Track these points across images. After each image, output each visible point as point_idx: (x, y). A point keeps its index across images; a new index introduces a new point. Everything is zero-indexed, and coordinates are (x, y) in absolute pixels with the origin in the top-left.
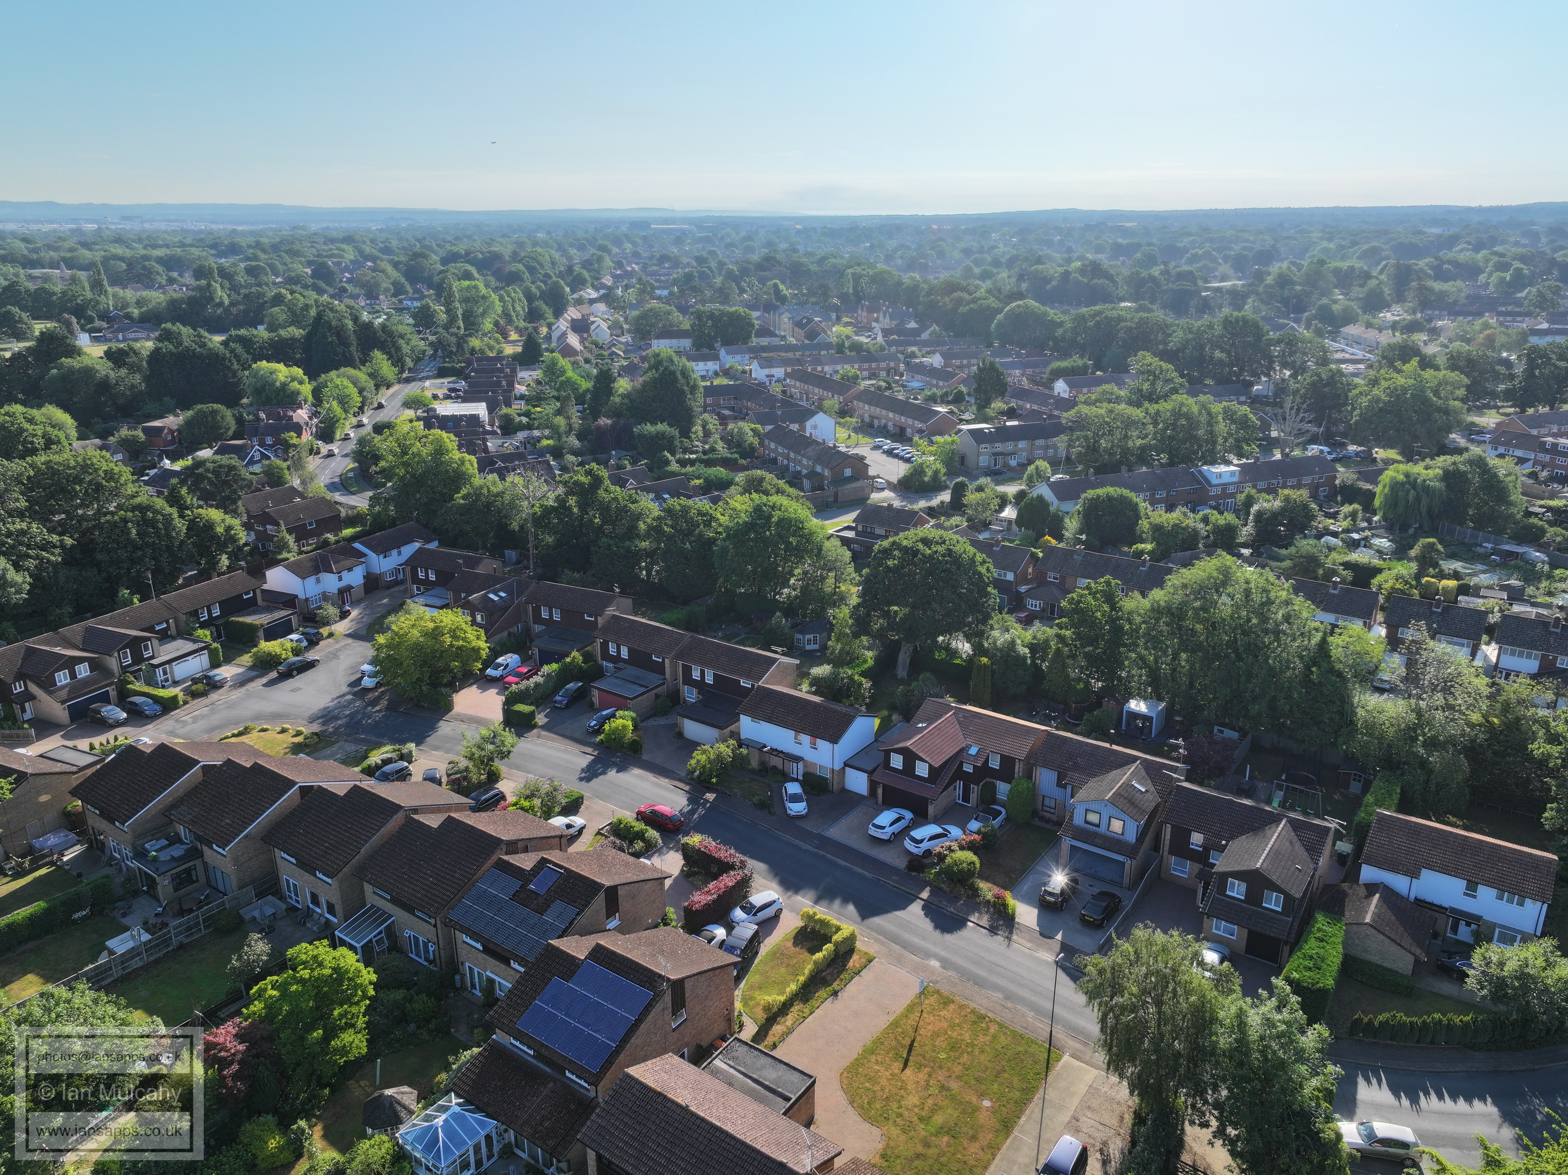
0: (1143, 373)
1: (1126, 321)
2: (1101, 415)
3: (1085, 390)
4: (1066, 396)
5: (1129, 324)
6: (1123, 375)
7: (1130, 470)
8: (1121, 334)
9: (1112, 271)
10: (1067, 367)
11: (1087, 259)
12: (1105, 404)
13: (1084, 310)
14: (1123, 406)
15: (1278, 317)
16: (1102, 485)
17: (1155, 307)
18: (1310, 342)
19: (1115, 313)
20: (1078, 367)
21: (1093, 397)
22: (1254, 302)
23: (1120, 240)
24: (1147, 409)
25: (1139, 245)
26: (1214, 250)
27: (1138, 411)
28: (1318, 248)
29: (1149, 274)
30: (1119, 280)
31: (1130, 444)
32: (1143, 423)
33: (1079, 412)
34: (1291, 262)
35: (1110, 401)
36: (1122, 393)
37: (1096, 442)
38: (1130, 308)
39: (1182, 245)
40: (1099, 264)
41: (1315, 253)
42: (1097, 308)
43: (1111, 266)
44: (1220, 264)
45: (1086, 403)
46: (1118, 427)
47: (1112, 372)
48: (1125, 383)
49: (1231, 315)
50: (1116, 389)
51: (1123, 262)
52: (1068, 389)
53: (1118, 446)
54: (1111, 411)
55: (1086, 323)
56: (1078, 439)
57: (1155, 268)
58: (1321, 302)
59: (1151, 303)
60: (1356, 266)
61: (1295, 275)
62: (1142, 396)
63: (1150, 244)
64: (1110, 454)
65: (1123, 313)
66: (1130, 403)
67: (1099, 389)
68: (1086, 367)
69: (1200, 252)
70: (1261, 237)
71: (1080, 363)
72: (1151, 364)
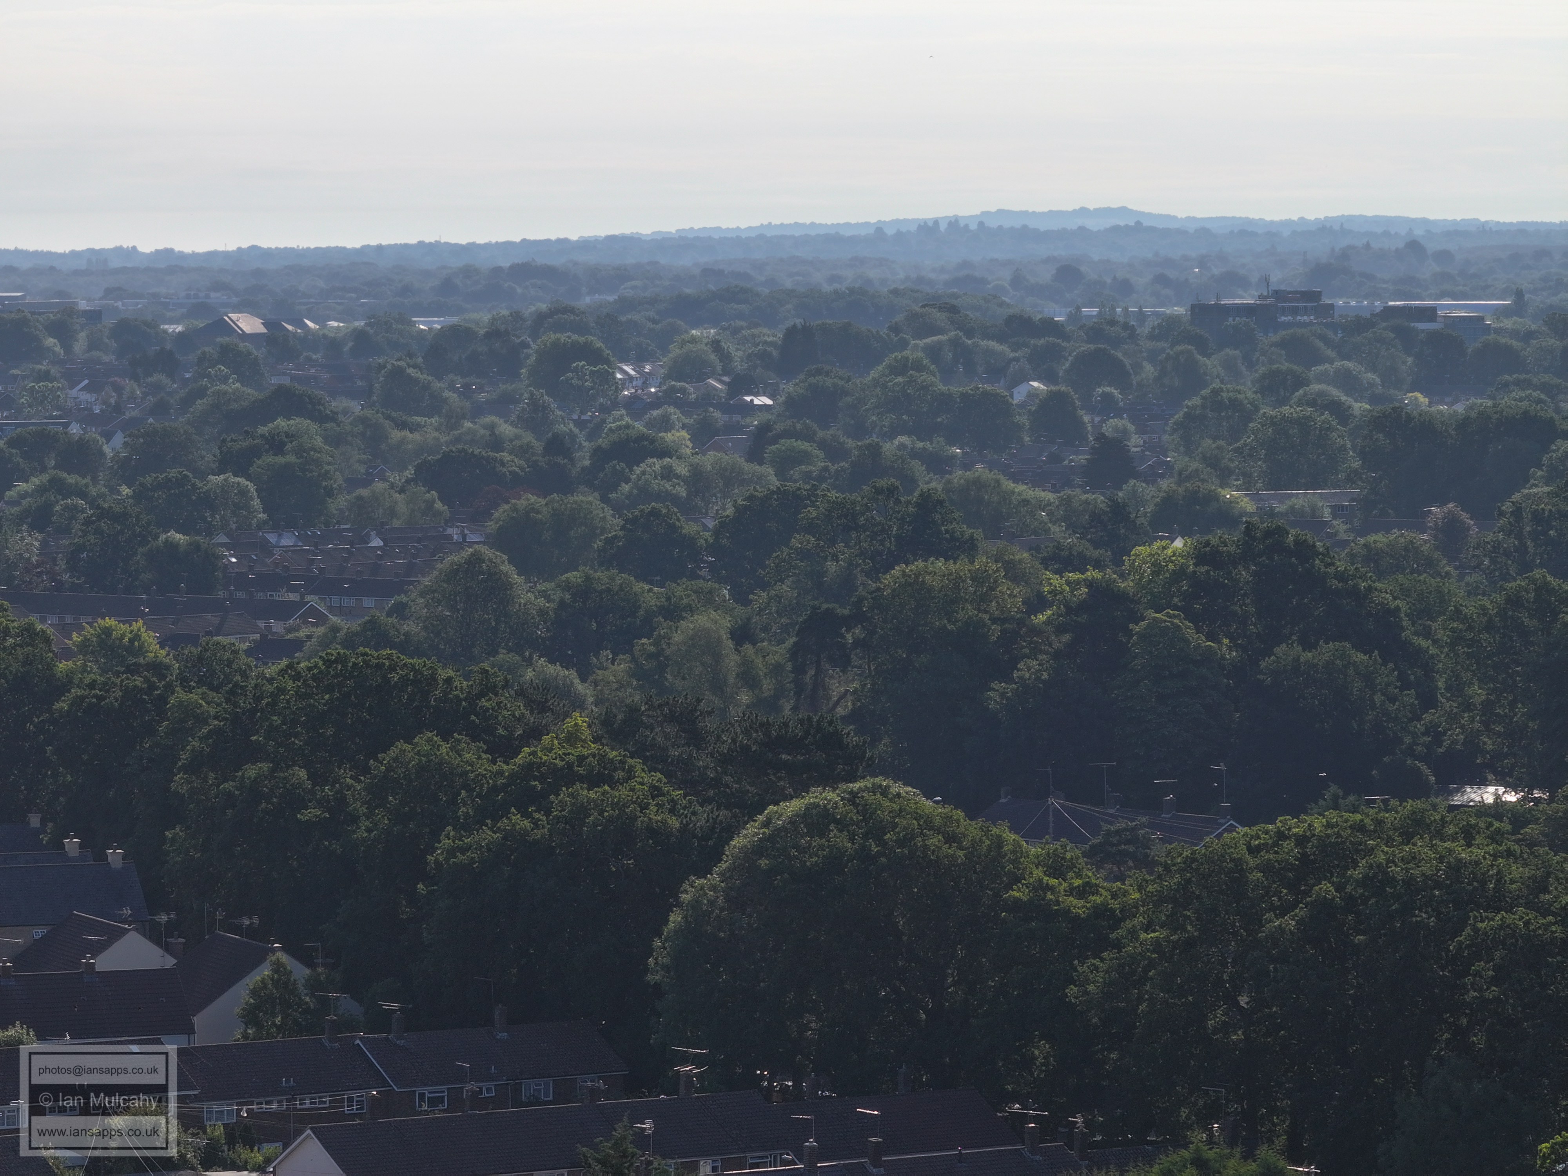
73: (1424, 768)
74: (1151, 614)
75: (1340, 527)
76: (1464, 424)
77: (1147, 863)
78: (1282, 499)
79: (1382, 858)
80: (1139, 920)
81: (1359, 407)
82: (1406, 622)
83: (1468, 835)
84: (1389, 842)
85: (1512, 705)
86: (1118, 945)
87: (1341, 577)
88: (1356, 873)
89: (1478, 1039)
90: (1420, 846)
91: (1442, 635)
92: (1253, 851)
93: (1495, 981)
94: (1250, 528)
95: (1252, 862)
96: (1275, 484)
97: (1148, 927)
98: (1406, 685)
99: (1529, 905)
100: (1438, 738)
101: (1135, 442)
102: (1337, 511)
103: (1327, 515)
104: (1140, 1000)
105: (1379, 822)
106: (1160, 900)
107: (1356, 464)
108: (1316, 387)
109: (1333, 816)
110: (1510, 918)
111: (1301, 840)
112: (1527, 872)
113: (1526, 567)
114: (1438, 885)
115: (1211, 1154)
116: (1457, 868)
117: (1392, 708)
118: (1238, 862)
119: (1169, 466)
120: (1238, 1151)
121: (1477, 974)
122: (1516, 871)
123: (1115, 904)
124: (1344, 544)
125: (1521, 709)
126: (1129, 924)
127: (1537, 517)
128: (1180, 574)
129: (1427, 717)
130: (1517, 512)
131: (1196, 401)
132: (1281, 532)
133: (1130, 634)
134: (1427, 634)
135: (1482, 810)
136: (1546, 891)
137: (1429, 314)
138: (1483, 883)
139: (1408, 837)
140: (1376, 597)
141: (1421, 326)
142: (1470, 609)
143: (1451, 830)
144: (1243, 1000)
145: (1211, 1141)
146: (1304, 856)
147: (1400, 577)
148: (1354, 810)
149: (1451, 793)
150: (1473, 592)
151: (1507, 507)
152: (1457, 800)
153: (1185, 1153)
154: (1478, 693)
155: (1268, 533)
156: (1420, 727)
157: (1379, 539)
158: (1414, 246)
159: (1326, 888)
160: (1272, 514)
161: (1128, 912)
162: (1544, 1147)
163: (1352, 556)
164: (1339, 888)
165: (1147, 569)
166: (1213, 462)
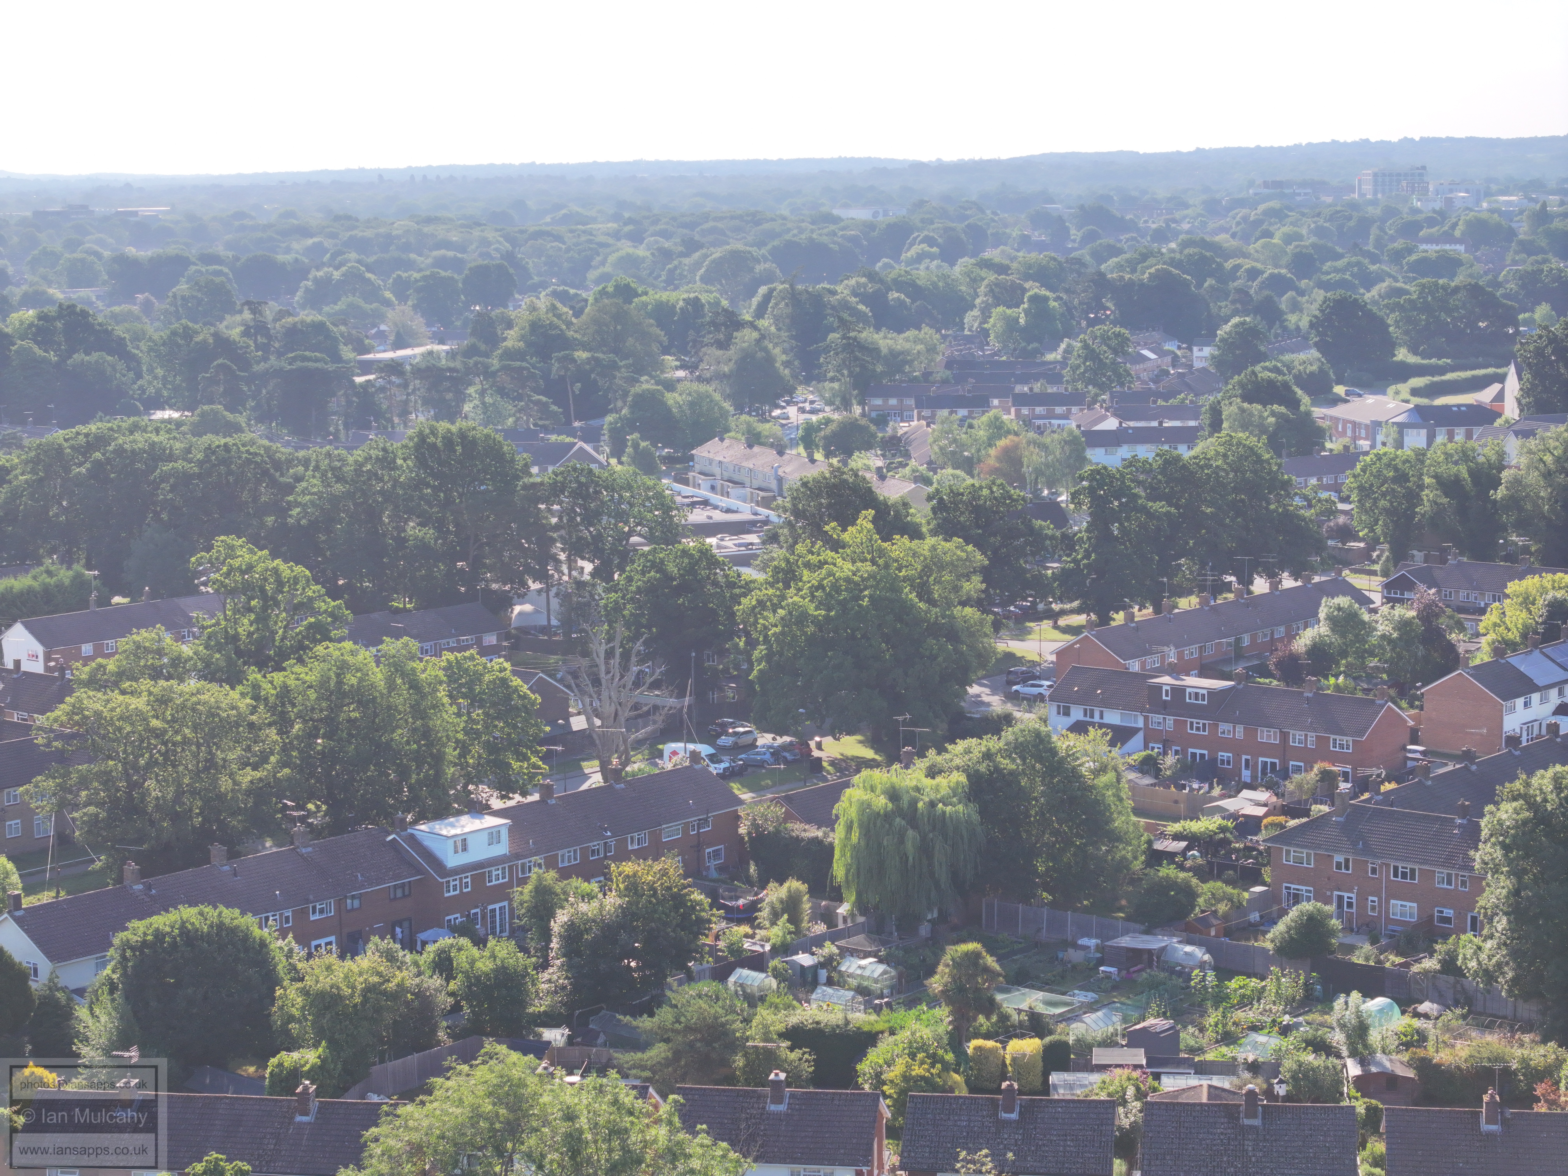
0: (232, 592)
1: (171, 458)
2: (138, 712)
3: (87, 649)
4: (37, 667)
5: (179, 465)
6: (184, 602)
7: (233, 855)
8: (164, 493)
9: (119, 331)
10: (30, 591)
11: (51, 301)
12: (146, 684)
13: (59, 435)
14: (192, 684)
15: (546, 429)
16: (165, 905)
17: (241, 420)
18: (629, 488)
19: (140, 440)
20: (59, 586)
21: (111, 666)
22: (482, 393)
23: (131, 251)
24: (256, 687)
25: (180, 263)
26: (369, 269)
27: (235, 695)
28: (612, 258)
29: (216, 335)
30: (141, 351)
31: (225, 784)
32: (251, 725)
33: (78, 709)
34: (555, 294)
35: (156, 674)
36: (186, 650)
37: (133, 786)
38: (179, 424)
39: (289, 258)
40: (84, 314)
41: (608, 269)
42: (93, 428)
43: (114, 316)
44: (387, 303)
45: (94, 683)
46: (186, 742)
47: (154, 595)
48: (189, 622)
49: (433, 432)
50: (168, 639)
51: (147, 307)
52: (39, 649)
53: (194, 793)
54: (163, 701)
55: (68, 470)
56: (84, 782)
57: (229, 319)
58: (637, 389)
59: (232, 409)
60: (704, 298)
61: (569, 324)
62: (239, 653)
63: (209, 259)
64: (176, 818)
65: (162, 438)
66: (209, 674)
67: (124, 643)
68: (80, 583)
69: (337, 275)
70: (476, 233)
71: (65, 575)
72: (250, 568)
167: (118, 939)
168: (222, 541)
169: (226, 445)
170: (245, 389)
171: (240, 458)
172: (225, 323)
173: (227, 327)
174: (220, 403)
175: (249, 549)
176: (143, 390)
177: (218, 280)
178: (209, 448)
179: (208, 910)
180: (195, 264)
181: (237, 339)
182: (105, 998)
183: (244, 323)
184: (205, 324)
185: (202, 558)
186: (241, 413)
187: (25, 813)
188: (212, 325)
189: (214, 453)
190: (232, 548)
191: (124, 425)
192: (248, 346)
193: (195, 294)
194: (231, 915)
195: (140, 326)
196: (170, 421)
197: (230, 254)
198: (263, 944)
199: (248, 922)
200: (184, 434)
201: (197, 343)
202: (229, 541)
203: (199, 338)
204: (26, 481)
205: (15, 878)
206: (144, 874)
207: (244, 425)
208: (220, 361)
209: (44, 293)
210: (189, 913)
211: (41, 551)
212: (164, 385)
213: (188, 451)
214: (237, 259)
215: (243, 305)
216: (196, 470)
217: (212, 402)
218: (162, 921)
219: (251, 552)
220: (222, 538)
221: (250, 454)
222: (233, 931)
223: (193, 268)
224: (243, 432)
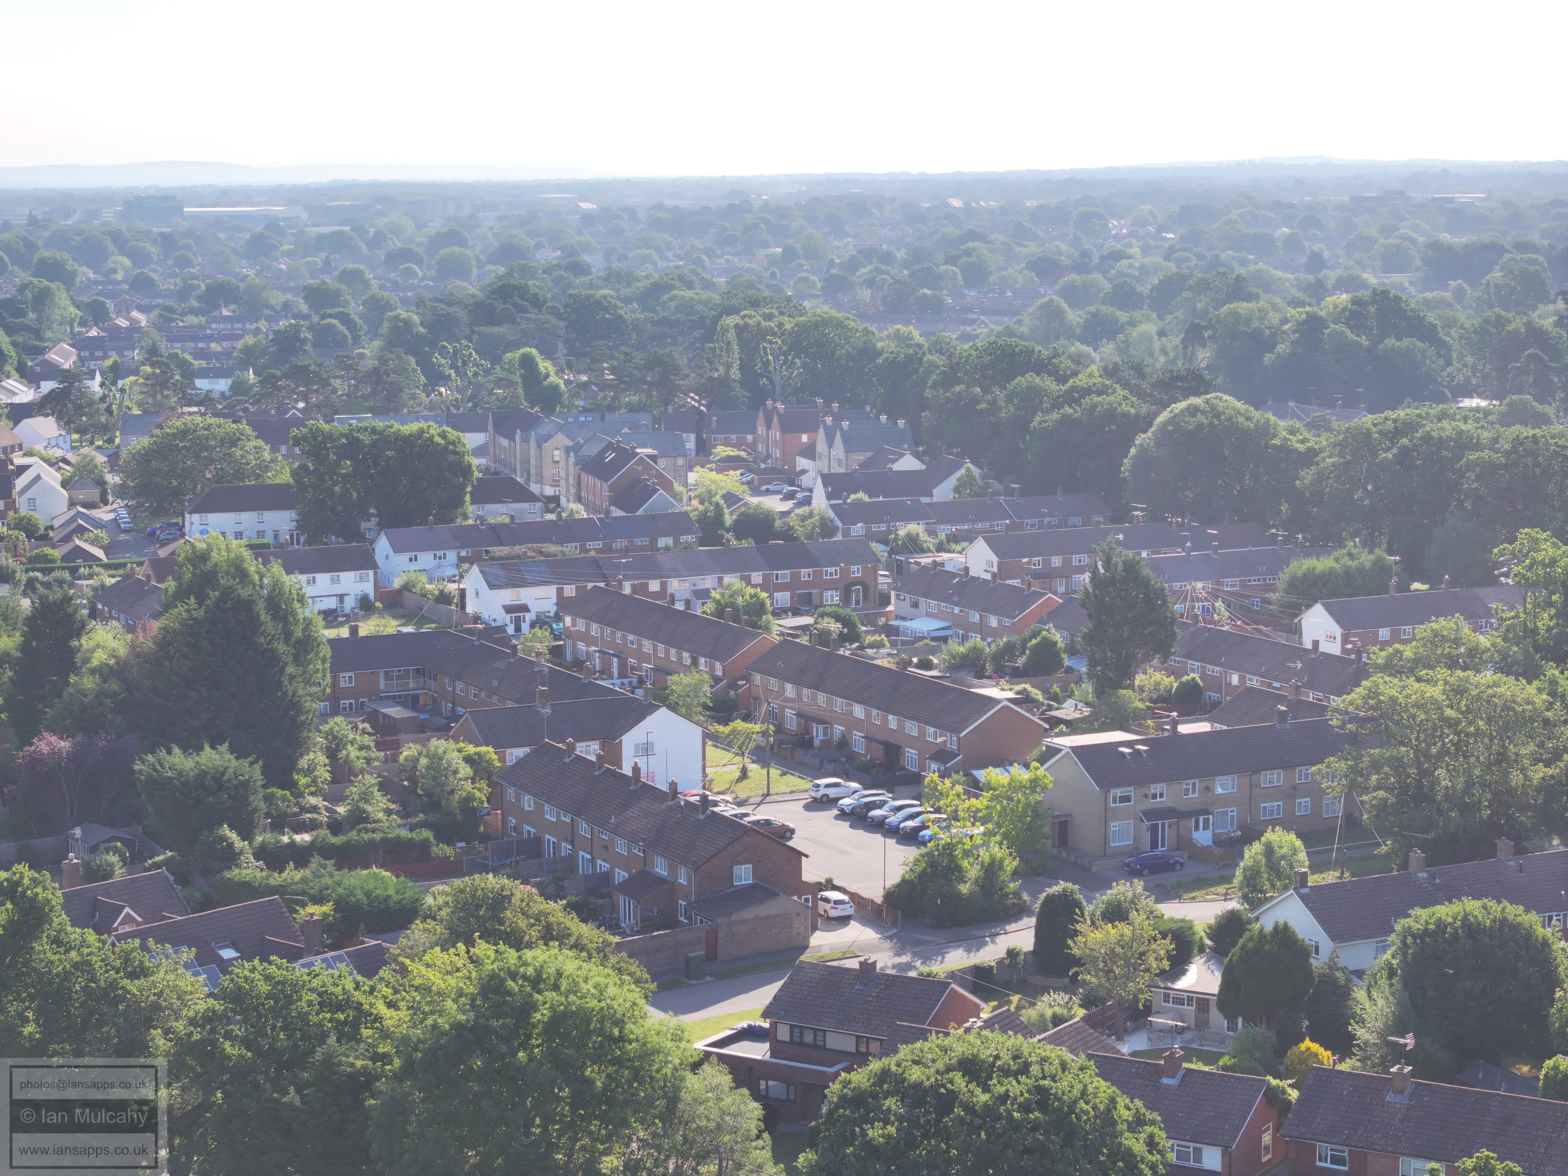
0: (1533, 585)
1: (1478, 447)
2: (1434, 701)
3: (1384, 633)
4: (1334, 649)
5: (1486, 454)
6: (1485, 592)
7: (1520, 851)
8: (1470, 481)
9: (1431, 317)
10: (1331, 572)
11: (1364, 285)
12: (1442, 673)
13: (1368, 420)
14: (1488, 676)
16: (1449, 895)
17: (1550, 411)
19: (1447, 428)
20: (1360, 570)
21: (1408, 652)
23: (1446, 237)
24: (1553, 683)
25: (1495, 250)
27: (1531, 689)
29: (1529, 325)
30: (1451, 339)
31: (1516, 778)
32: (1546, 721)
33: (1373, 693)
35: (1452, 664)
36: (1484, 641)
37: (1423, 773)
38: (1487, 413)
40: (1398, 299)
42: (1401, 413)
43: (1426, 302)
45: (1391, 668)
46: (1478, 733)
47: (1453, 583)
48: (1488, 613)
50: (1466, 630)
51: (1459, 294)
52: (1337, 631)
53: (1483, 785)
54: (1459, 691)
55: (1375, 455)
56: (1376, 766)
57: (1542, 309)
59: (1541, 400)
62: (1537, 648)
63: (1523, 247)
64: (1464, 808)
65: (1470, 427)
66: (1506, 666)
67: (1422, 630)
68: (1380, 567)
71: (1366, 559)
72: (1553, 562)
73: (1446, 391)
74: (1332, 326)
75: (1412, 290)
76: (1466, 247)
77: (1329, 429)
78: (1388, 278)
79: (1428, 429)
80: (1326, 454)
81: (1421, 240)
82: (1440, 330)
83: (1465, 419)
84: (1432, 422)
85: (1484, 365)
86: (1317, 464)
87: (1413, 311)
88: (1418, 435)
89: (1468, 505)
90: (1445, 423)
91: (1456, 336)
92: (1375, 425)
93: (1476, 481)
94: (1374, 290)
95: (1374, 429)
96: (1385, 271)
97: (1330, 457)
98: (1439, 356)
99: (1491, 449)
100: (1453, 379)
101: (1326, 254)
102: (1411, 283)
103: (1407, 284)
104: (1326, 487)
105: (1427, 414)
106: (1335, 445)
107: (1420, 264)
108: (1402, 231)
109: (1408, 411)
110: (1482, 454)
111: (1395, 421)
112: (1490, 435)
113: (1491, 307)
114: (1452, 440)
115: (1354, 551)
116: (1460, 433)
117: (1434, 366)
118: (1368, 430)
119: (1341, 264)
120: (1366, 550)
121: (1468, 478)
122: (1485, 435)
123: (1316, 447)
124: (1414, 297)
125: (1488, 367)
126: (1322, 455)
127: (1496, 286)
128: (1345, 309)
129: (1448, 370)
130: (1488, 284)
131: (1352, 237)
132: (1388, 292)
133: (1323, 334)
134: (1449, 335)
135: (1471, 410)
136: (1498, 443)
137: (1451, 200)
138: (1472, 439)
139: (1440, 420)
140: (1428, 319)
141: (1448, 205)
142: (1468, 324)
143: (1458, 417)
144: (1369, 487)
145: (1355, 546)
146: (1396, 427)
147: (1438, 312)
148: (1417, 408)
149: (1458, 402)
150: (1468, 317)
151: (1483, 282)
152: (1461, 405)
153: (1344, 551)
154: (1470, 360)
155: (1383, 292)
156: (1445, 374)
157: (1429, 295)
158: (1445, 172)
159: (1405, 441)
160: (1383, 284)
161: (1322, 450)
162: (1496, 550)
163: (1417, 302)
164: (1411, 441)
165: (1331, 307)
166: (1359, 263)
167: (1400, 925)
168: (1526, 534)
169: (1534, 436)
170: (1556, 380)
171: (1548, 450)
172: (1538, 312)
173: (1539, 317)
174: (1529, 393)
175: (1553, 543)
176: (1452, 377)
177: (1532, 268)
178: (1517, 439)
179: (1492, 904)
180: (1509, 252)
181: (1550, 330)
182: (1384, 982)
183: (1557, 313)
184: (1518, 313)
185: (1504, 549)
186: (1550, 404)
187: (1315, 792)
188: (1526, 314)
189: (1521, 444)
190: (1536, 541)
191: (1432, 412)
192: (1561, 337)
193: (1508, 282)
194: (1514, 912)
195: (1452, 313)
196: (1478, 410)
197: (1546, 243)
198: (1546, 944)
199: (1531, 919)
200: (1492, 423)
201: (1509, 332)
202: (1533, 534)
203: (1511, 327)
204: (1333, 464)
205: (1302, 856)
206: (1429, 862)
207: (1552, 416)
208: (1532, 351)
209: (1358, 277)
210: (1472, 906)
211: (1344, 533)
212: (1473, 373)
213: (1495, 441)
214: (1552, 247)
215: (1557, 295)
216: (1503, 460)
217: (1520, 392)
218: (1445, 911)
219: (1555, 545)
220: (1527, 530)
221: (1558, 446)
222: (1516, 928)
223: (1508, 256)
224: (1551, 424)
